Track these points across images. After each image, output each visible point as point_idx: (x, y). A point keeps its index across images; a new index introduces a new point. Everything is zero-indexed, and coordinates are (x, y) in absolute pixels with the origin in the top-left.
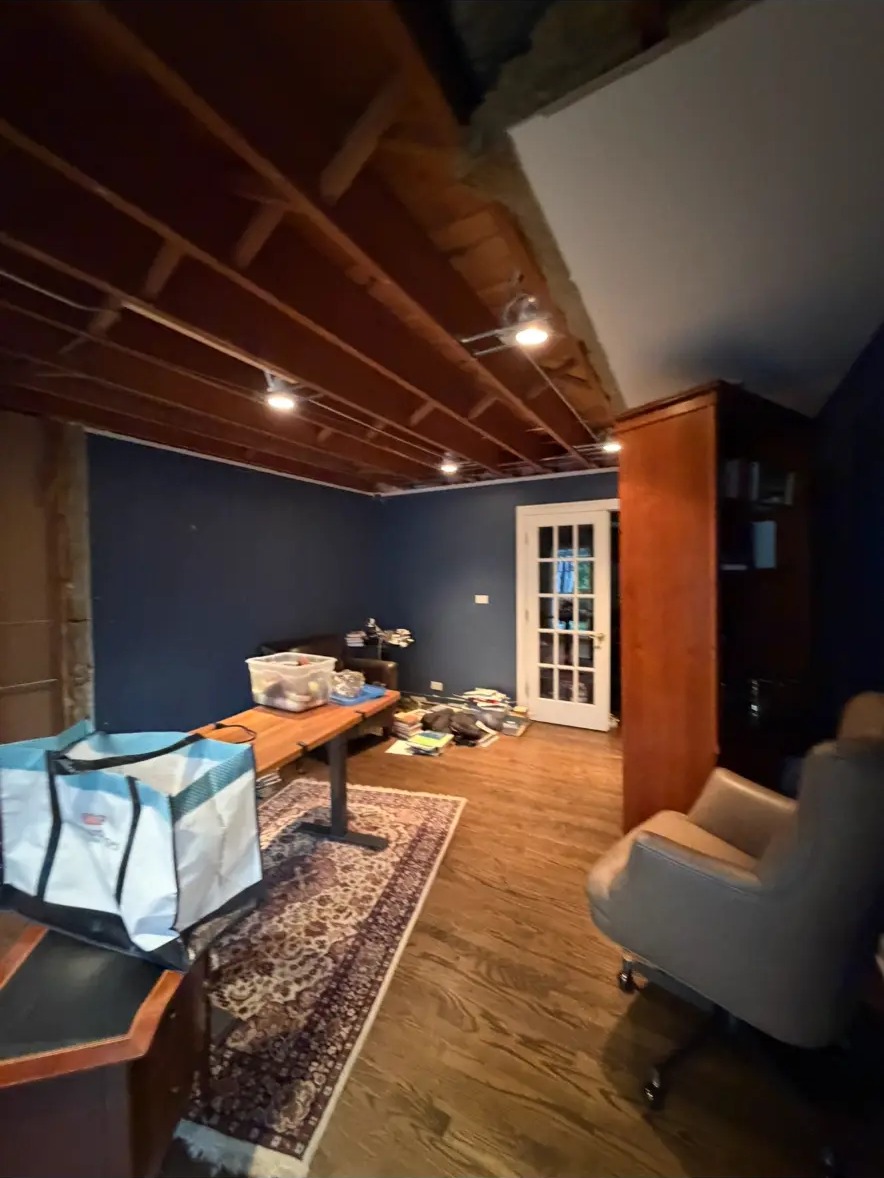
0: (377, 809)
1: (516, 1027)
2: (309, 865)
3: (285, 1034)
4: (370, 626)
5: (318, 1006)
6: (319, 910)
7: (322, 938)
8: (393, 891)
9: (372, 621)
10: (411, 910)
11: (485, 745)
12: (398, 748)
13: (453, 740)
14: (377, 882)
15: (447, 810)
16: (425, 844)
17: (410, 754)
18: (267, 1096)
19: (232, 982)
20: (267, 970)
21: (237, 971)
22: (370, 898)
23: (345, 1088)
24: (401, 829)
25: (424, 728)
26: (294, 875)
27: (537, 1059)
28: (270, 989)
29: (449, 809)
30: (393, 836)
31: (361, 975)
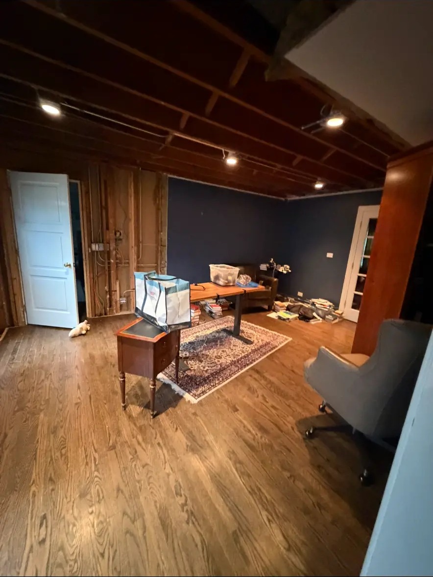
0: (254, 332)
1: (271, 402)
2: (222, 341)
3: (201, 376)
4: (271, 262)
5: (212, 374)
6: (221, 353)
7: (219, 360)
8: (248, 356)
9: (272, 259)
10: (251, 363)
11: (313, 323)
12: (273, 315)
13: (298, 317)
14: (243, 352)
15: (281, 340)
16: (267, 348)
17: (277, 318)
18: (192, 385)
19: (191, 360)
20: (201, 361)
21: (193, 359)
22: (239, 356)
23: (213, 393)
24: (260, 341)
25: (286, 310)
26: (217, 342)
27: (274, 411)
28: (200, 366)
29: (282, 340)
30: (256, 341)
31: (228, 372)
